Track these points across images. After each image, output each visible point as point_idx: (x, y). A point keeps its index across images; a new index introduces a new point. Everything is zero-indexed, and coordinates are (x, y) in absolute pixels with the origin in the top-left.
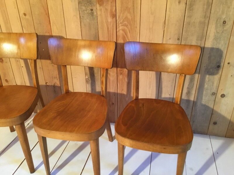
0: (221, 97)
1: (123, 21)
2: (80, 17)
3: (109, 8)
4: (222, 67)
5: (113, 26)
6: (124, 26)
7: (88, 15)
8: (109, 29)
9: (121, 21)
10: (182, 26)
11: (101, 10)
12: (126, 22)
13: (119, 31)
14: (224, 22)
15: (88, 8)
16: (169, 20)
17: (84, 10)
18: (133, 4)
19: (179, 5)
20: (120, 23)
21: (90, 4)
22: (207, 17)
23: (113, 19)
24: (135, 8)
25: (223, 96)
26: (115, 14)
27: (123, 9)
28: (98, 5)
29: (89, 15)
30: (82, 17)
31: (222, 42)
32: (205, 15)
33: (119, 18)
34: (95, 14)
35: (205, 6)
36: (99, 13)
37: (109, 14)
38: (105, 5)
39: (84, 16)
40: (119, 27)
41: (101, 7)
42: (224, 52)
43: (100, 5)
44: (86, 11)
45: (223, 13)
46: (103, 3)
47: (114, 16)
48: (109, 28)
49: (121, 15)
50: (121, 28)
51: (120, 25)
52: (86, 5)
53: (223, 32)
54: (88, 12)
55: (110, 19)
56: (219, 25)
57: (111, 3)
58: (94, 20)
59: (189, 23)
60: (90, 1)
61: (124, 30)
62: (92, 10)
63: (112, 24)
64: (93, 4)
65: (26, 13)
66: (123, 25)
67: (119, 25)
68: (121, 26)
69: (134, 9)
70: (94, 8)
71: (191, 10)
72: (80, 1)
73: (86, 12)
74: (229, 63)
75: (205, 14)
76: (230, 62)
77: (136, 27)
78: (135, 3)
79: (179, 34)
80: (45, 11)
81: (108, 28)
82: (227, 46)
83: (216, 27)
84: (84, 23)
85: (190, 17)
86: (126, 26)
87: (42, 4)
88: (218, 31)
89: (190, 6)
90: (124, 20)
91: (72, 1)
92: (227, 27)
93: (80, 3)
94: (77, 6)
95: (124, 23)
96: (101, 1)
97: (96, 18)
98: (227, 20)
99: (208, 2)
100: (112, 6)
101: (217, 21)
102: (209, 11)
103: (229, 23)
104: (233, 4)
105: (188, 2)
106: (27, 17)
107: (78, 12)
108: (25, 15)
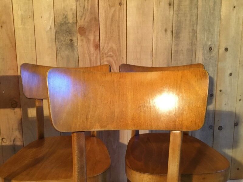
0: (219, 129)
2: (56, 48)
3: (92, 38)
4: (215, 95)
5: (96, 57)
6: (109, 57)
7: (66, 45)
8: (92, 61)
9: (106, 52)
10: (170, 54)
11: (82, 40)
13: (104, 62)
14: (210, 49)
15: (67, 38)
16: (156, 49)
17: (61, 41)
18: (119, 31)
19: (165, 33)
21: (70, 34)
22: (193, 44)
23: (96, 49)
24: (121, 37)
25: (220, 128)
26: (99, 44)
27: (107, 39)
28: (79, 35)
29: (68, 46)
30: (59, 49)
31: (211, 69)
32: (192, 43)
33: (103, 48)
34: (76, 44)
35: (191, 34)
36: (80, 43)
37: (92, 44)
38: (87, 34)
39: (62, 47)
40: (103, 58)
41: (83, 37)
42: (214, 79)
43: (82, 35)
44: (65, 41)
45: (208, 40)
46: (85, 33)
47: (97, 46)
48: (92, 59)
49: (106, 45)
50: (105, 59)
51: (105, 56)
52: (64, 35)
53: (210, 59)
54: (67, 43)
55: (92, 50)
56: (206, 51)
57: (94, 32)
58: (74, 52)
59: (177, 52)
60: (70, 31)
61: (108, 62)
62: (71, 40)
63: (95, 55)
64: (73, 34)
66: (107, 57)
67: (103, 57)
69: (119, 38)
70: (74, 39)
71: (177, 38)
72: (57, 31)
73: (64, 43)
74: (220, 91)
75: (191, 41)
76: (222, 89)
77: (123, 58)
78: (120, 32)
79: (168, 64)
80: (11, 43)
81: (90, 60)
82: (216, 73)
83: (204, 55)
84: (61, 55)
85: (177, 45)
86: (112, 57)
87: (8, 35)
88: (206, 58)
89: (177, 35)
90: (108, 50)
91: (47, 32)
92: (214, 53)
93: (56, 33)
94: (54, 37)
95: (109, 53)
96: (82, 31)
97: (76, 50)
98: (212, 46)
99: (193, 30)
100: (95, 36)
101: (203, 48)
102: (195, 38)
103: (215, 50)
104: (216, 30)
105: (173, 31)
107: (54, 43)
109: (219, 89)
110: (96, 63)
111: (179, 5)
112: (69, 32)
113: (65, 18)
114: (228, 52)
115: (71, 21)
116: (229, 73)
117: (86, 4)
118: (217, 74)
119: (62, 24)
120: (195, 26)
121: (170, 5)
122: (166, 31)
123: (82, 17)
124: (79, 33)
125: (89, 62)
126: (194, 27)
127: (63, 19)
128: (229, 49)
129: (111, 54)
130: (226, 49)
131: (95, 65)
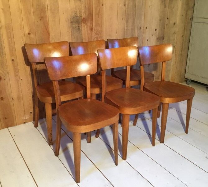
2: (71, 32)
3: (89, 24)
5: (91, 35)
10: (124, 32)
11: (84, 26)
12: (98, 33)
13: (94, 38)
14: (140, 28)
17: (74, 27)
19: (122, 21)
20: (95, 33)
22: (133, 26)
24: (102, 24)
27: (96, 25)
29: (77, 30)
34: (81, 29)
36: (83, 28)
37: (89, 28)
38: (86, 22)
39: (74, 31)
41: (85, 24)
43: (84, 23)
45: (139, 23)
47: (91, 29)
49: (96, 28)
50: (95, 36)
52: (75, 24)
53: (140, 33)
54: (77, 28)
55: (89, 32)
57: (90, 21)
59: (127, 30)
61: (97, 38)
62: (79, 27)
64: (80, 23)
65: (30, 33)
68: (96, 35)
71: (127, 23)
82: (142, 40)
83: (138, 31)
85: (127, 26)
86: (98, 35)
88: (138, 33)
89: (127, 21)
90: (97, 31)
91: (66, 22)
92: (142, 30)
93: (71, 22)
94: (70, 25)
96: (84, 20)
97: (81, 32)
98: (141, 26)
100: (90, 24)
101: (138, 28)
102: (134, 23)
103: (142, 28)
104: (143, 19)
105: (126, 19)
106: (31, 36)
107: (70, 29)
108: (29, 34)
110: (91, 39)
111: (128, 6)
112: (78, 22)
113: (76, 13)
114: (147, 30)
115: (79, 15)
116: (147, 39)
117: (86, 5)
119: (74, 17)
121: (124, 5)
122: (122, 19)
123: (84, 12)
124: (83, 22)
126: (134, 17)
127: (75, 14)
130: (146, 28)
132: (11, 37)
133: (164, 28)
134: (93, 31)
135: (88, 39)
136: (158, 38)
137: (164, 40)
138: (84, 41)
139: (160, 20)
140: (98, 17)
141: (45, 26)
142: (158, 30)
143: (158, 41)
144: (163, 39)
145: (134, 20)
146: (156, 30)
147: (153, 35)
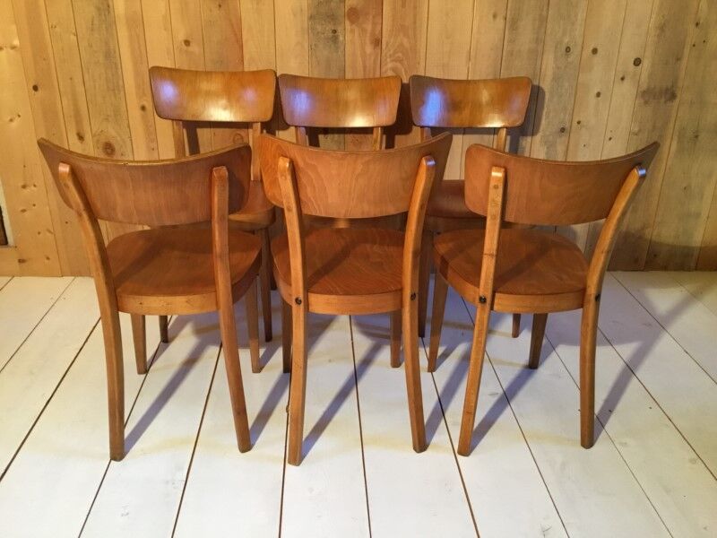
1: (395, 52)
2: (309, 45)
3: (369, 27)
4: (568, 130)
5: (375, 61)
6: (396, 61)
7: (326, 41)
8: (368, 68)
9: (391, 52)
11: (352, 31)
12: (400, 55)
13: (386, 72)
14: (568, 50)
15: (327, 28)
17: (318, 33)
18: (415, 16)
19: (493, 21)
20: (388, 55)
21: (332, 19)
22: (539, 41)
23: (374, 48)
24: (418, 26)
26: (380, 39)
27: (394, 29)
28: (347, 23)
29: (328, 42)
30: (313, 46)
31: (566, 84)
32: (537, 39)
33: (387, 45)
34: (341, 38)
35: (537, 23)
36: (348, 37)
37: (368, 42)
38: (361, 21)
39: (318, 43)
40: (386, 64)
41: (354, 26)
43: (352, 22)
44: (323, 33)
45: (564, 33)
47: (377, 42)
48: (368, 65)
49: (392, 40)
50: (390, 65)
51: (388, 60)
52: (323, 22)
53: (566, 67)
54: (328, 35)
55: (369, 49)
56: (560, 54)
57: (374, 17)
58: (337, 51)
59: (511, 53)
60: (333, 15)
61: (395, 69)
62: (335, 31)
63: (373, 58)
64: (339, 20)
65: (190, 40)
66: (393, 61)
67: (386, 60)
69: (415, 29)
70: (340, 29)
71: (513, 30)
72: (311, 15)
73: (322, 36)
74: (579, 123)
75: (536, 35)
76: (581, 119)
77: (418, 64)
78: (418, 17)
80: (235, 35)
81: (365, 67)
82: (574, 92)
83: (556, 59)
84: (316, 57)
85: (512, 41)
86: (401, 61)
87: (230, 21)
88: (559, 65)
89: (513, 24)
90: (396, 50)
91: (295, 15)
92: (573, 57)
93: (311, 18)
94: (306, 25)
95: (397, 55)
96: (354, 14)
97: (342, 48)
98: (572, 45)
99: (540, 15)
100: (374, 24)
101: (556, 47)
102: (543, 30)
103: (575, 51)
104: (579, 17)
105: (508, 16)
106: (191, 49)
107: (306, 36)
108: (187, 43)
109: (577, 120)
110: (374, 73)
112: (332, 17)
114: (597, 58)
116: (596, 92)
118: (576, 93)
119: (320, 4)
120: (545, 9)
122: (494, 16)
124: (349, 19)
125: (362, 69)
126: (542, 10)
128: (599, 50)
129: (399, 57)
130: (595, 51)
131: (371, 76)
132: (139, 47)
133: (678, 59)
134: (384, 47)
135: (365, 70)
136: (644, 93)
137: (677, 100)
138: (349, 76)
139: (662, 28)
140: (403, 5)
141: (232, 25)
142: (646, 64)
143: (646, 103)
144: (673, 96)
145: (543, 20)
146: (637, 62)
147: (623, 79)
